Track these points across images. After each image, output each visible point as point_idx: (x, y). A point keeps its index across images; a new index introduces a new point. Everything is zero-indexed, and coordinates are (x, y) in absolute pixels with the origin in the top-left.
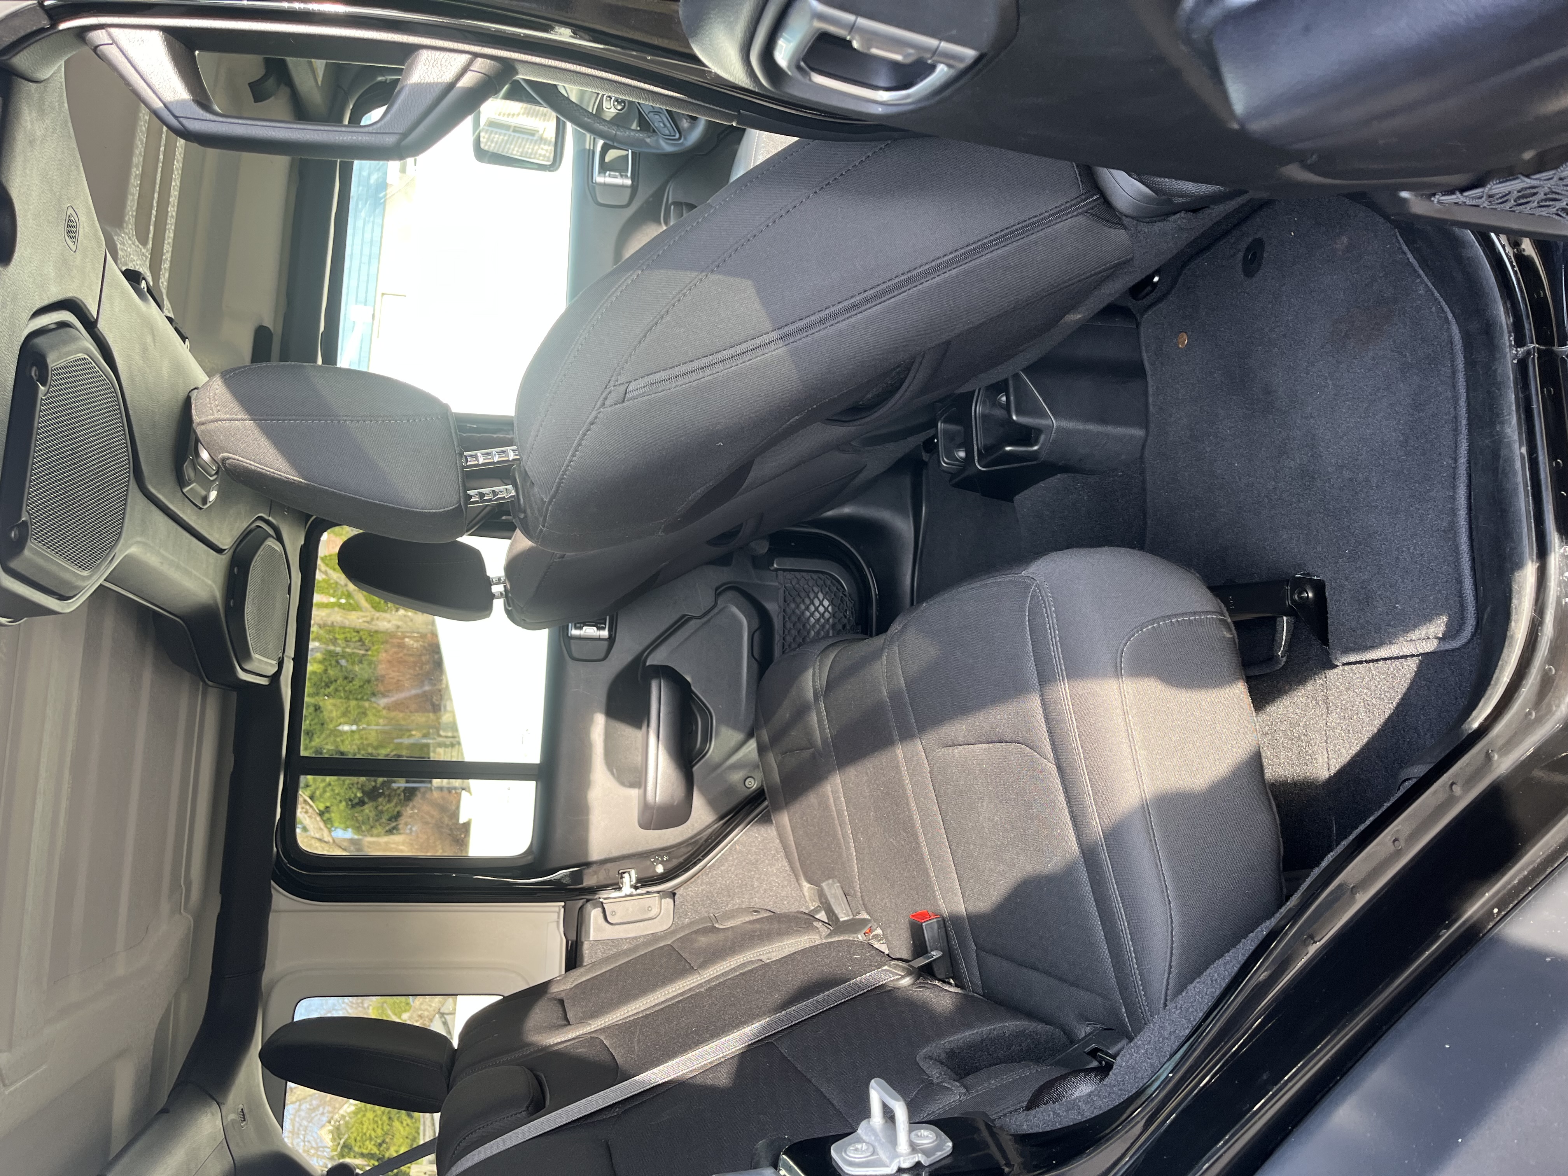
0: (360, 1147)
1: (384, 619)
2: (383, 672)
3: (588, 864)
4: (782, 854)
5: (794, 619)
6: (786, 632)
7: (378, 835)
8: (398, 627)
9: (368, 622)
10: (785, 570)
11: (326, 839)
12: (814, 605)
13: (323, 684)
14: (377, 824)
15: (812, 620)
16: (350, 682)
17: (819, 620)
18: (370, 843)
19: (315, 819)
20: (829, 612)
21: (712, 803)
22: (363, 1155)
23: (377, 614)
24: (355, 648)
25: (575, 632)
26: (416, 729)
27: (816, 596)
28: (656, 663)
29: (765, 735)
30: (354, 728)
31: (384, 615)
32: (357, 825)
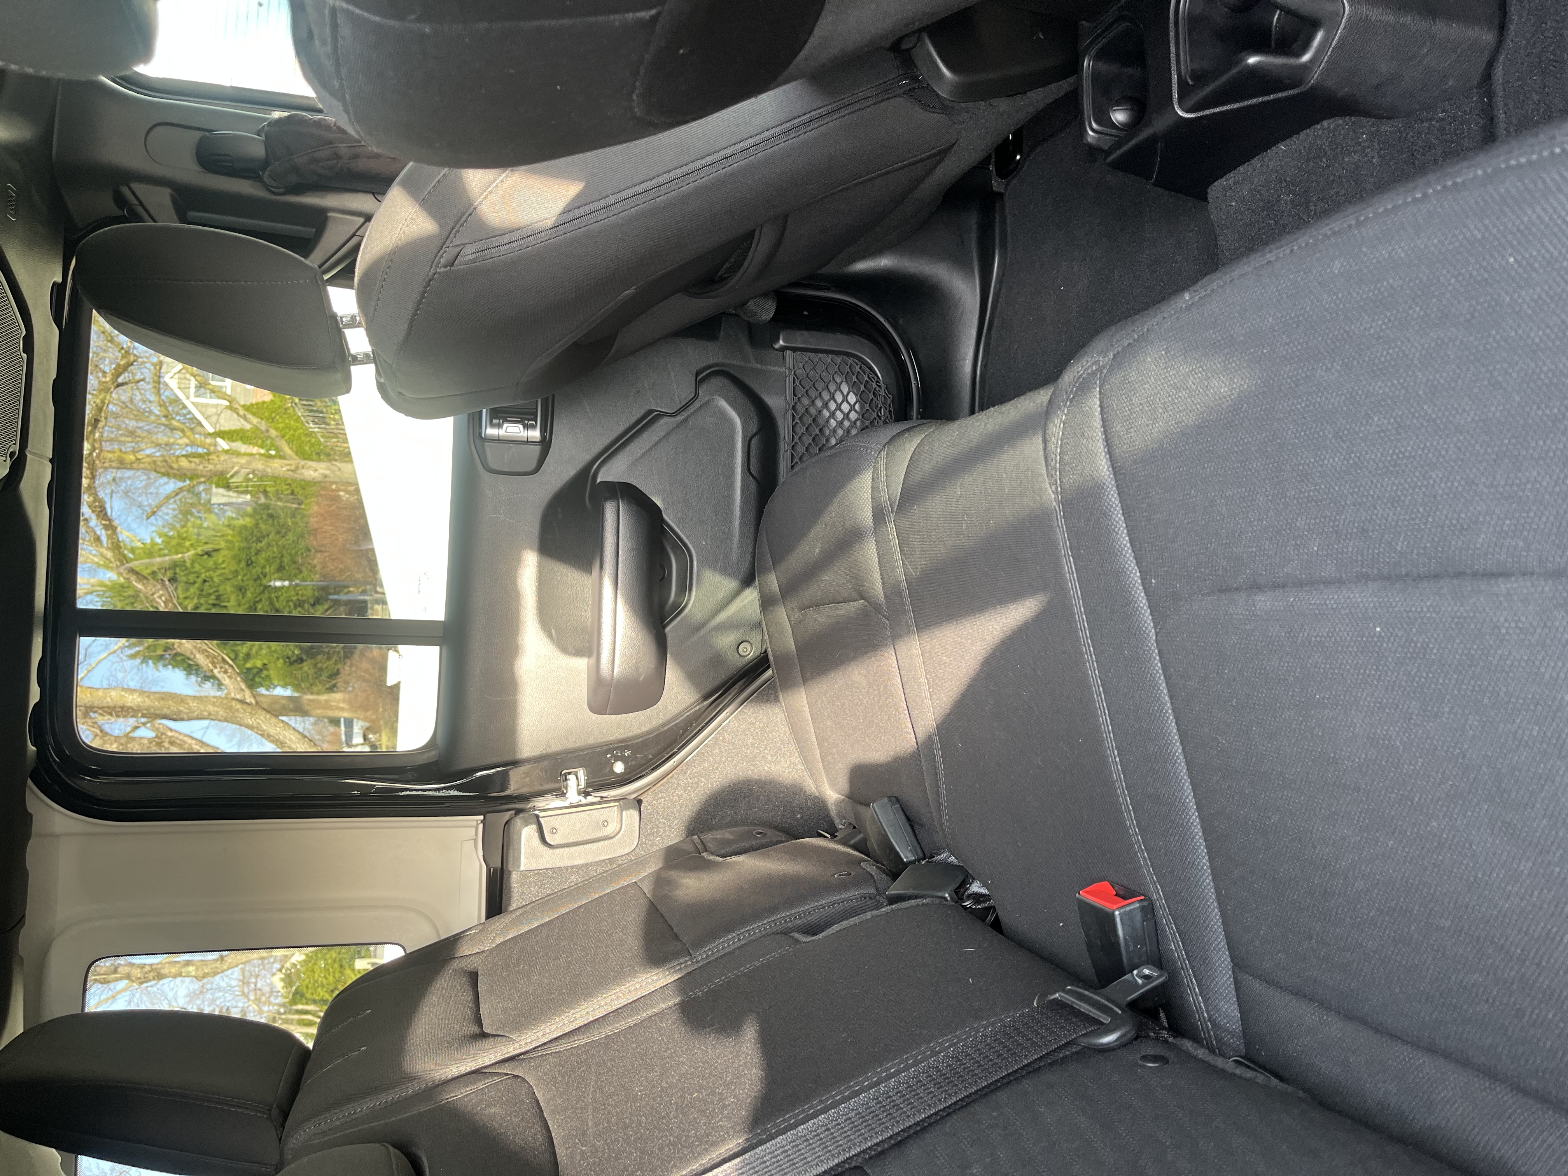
0: (312, 994)
1: (310, 467)
2: (316, 526)
3: (515, 763)
4: (793, 746)
5: (808, 420)
6: (796, 438)
7: (318, 693)
8: (326, 476)
9: (292, 471)
10: (794, 350)
11: (248, 701)
12: (835, 401)
13: (255, 539)
14: (317, 681)
15: (833, 423)
16: (283, 537)
17: (841, 422)
18: (309, 700)
19: (236, 679)
20: (856, 411)
21: (692, 676)
22: (315, 1002)
23: (303, 463)
24: (287, 501)
25: (491, 432)
26: (355, 586)
27: (839, 388)
28: (610, 479)
29: (773, 582)
30: (286, 583)
31: (310, 463)
32: (297, 682)
